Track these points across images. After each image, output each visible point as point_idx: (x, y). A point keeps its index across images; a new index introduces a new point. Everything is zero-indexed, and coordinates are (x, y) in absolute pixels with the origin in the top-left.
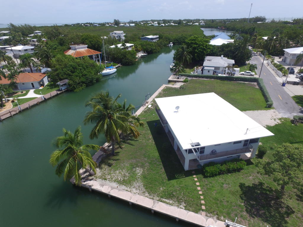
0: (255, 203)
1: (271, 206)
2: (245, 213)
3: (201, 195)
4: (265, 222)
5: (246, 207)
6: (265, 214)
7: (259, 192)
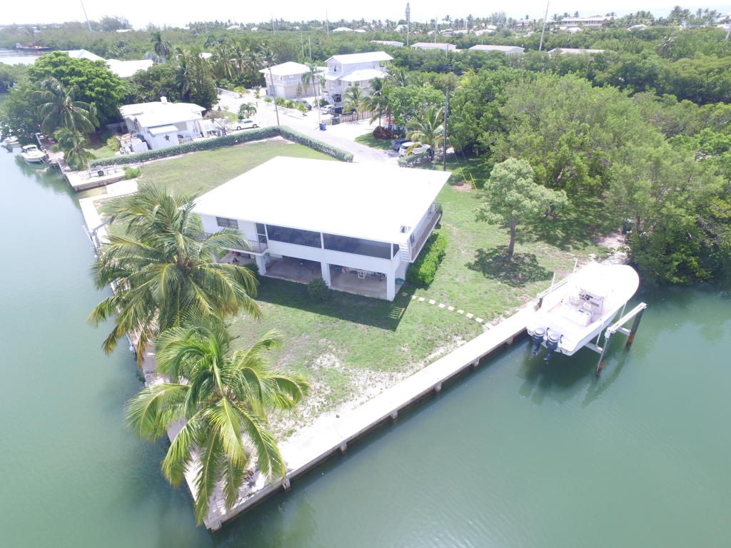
0: (504, 273)
1: (517, 265)
2: (514, 290)
3: (455, 311)
4: (534, 281)
5: (505, 283)
6: (523, 275)
7: (491, 260)
